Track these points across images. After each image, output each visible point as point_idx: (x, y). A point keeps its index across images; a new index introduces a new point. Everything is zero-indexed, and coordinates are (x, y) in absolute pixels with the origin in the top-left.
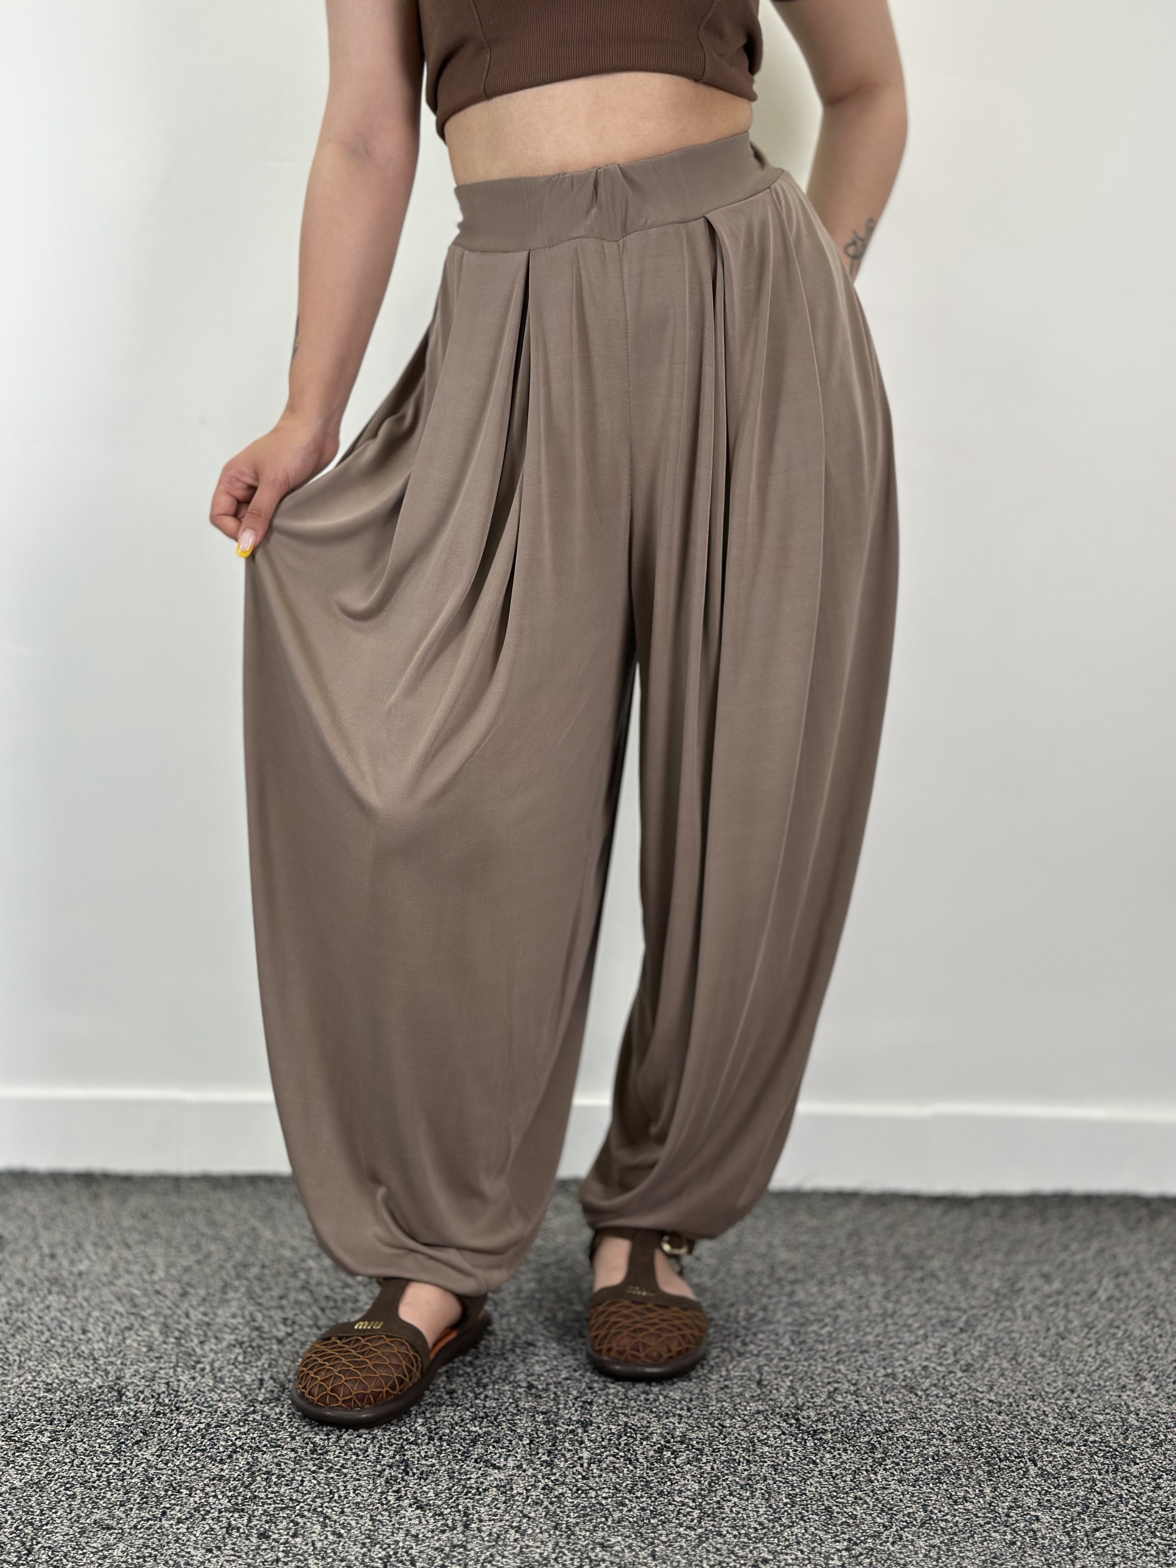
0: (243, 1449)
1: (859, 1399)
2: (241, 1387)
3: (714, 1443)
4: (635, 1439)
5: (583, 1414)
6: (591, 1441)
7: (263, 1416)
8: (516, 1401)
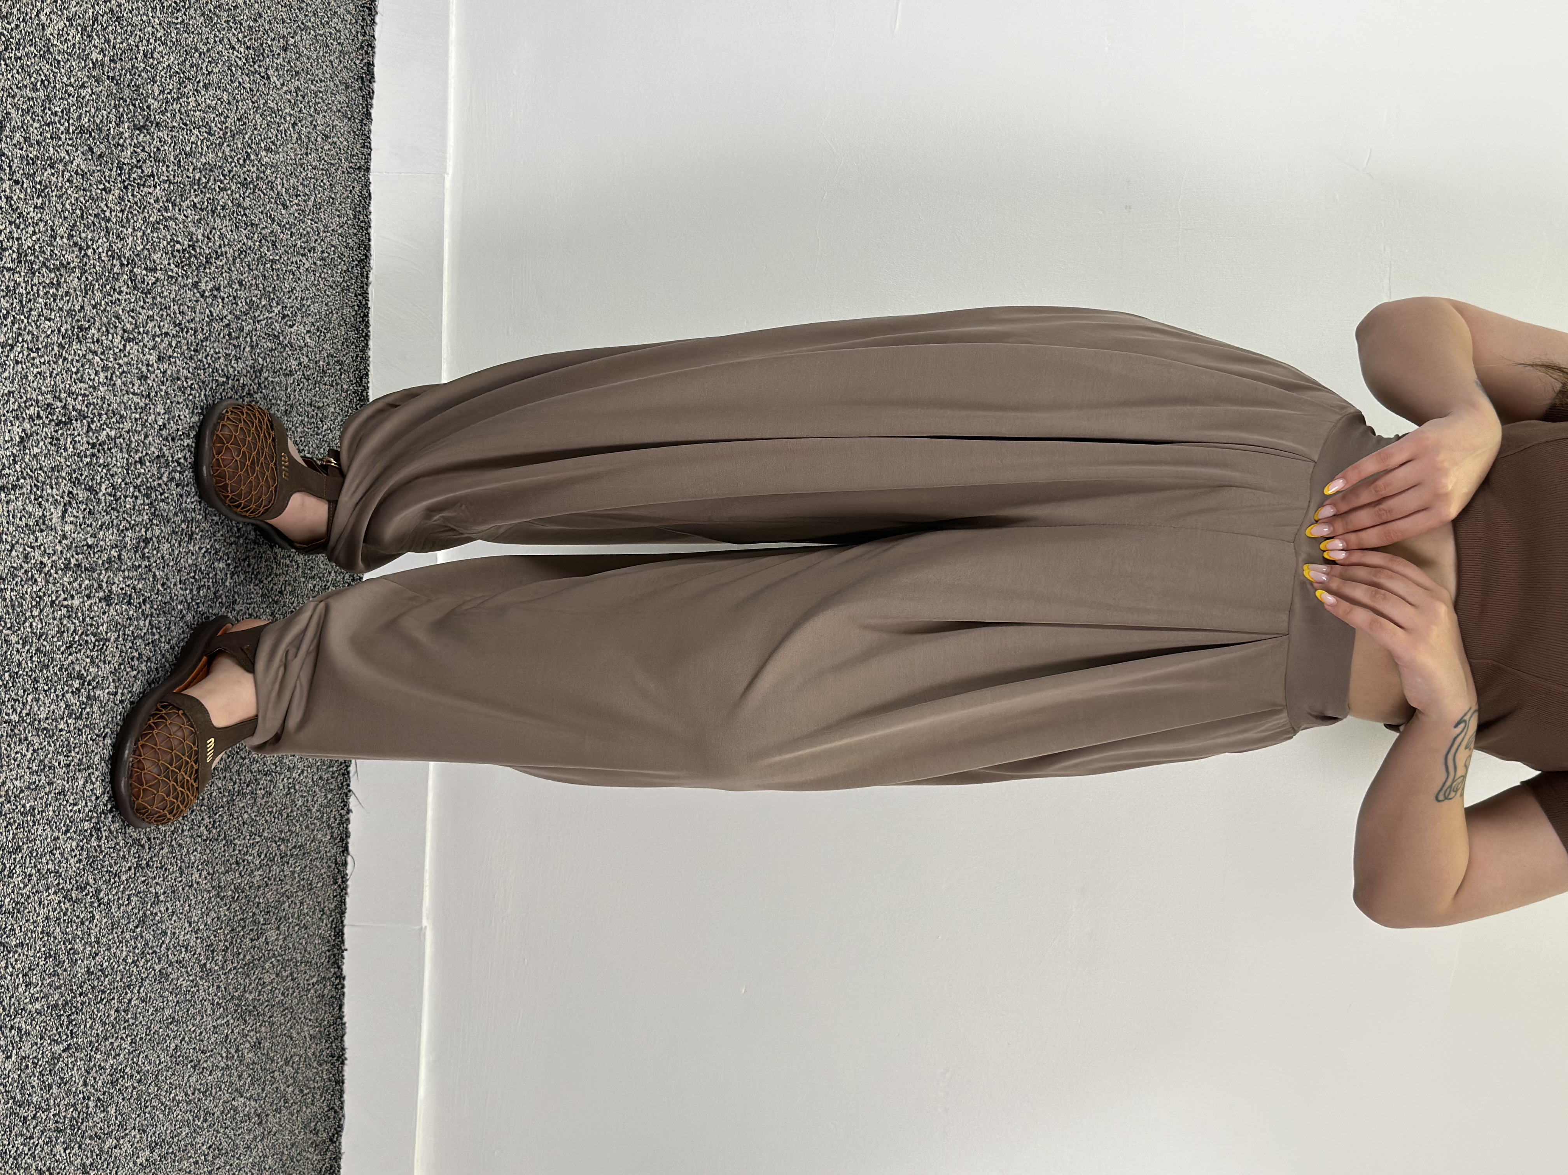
0: (83, 256)
1: (133, 871)
2: (148, 249)
3: (88, 730)
4: (91, 651)
5: (118, 595)
6: (90, 606)
7: (118, 274)
8: (132, 528)
